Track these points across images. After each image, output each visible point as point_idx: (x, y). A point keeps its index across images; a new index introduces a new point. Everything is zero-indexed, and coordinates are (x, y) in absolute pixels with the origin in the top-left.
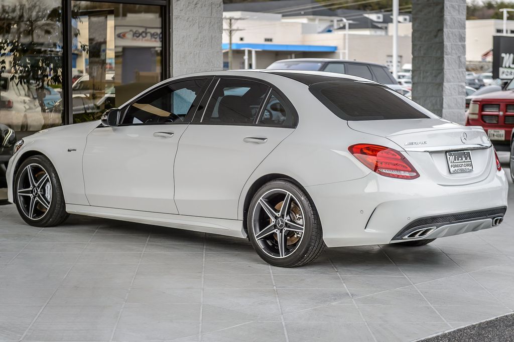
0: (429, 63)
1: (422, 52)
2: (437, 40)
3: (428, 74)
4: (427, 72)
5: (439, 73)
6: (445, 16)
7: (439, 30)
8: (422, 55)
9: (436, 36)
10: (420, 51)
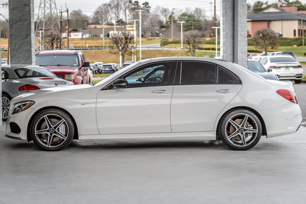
0: (22, 53)
1: (17, 47)
2: (27, 40)
3: (22, 59)
4: (20, 58)
5: (29, 58)
6: (32, 27)
7: (28, 35)
8: (17, 48)
9: (26, 38)
10: (16, 46)
